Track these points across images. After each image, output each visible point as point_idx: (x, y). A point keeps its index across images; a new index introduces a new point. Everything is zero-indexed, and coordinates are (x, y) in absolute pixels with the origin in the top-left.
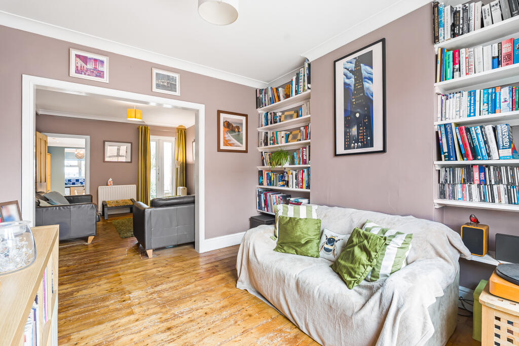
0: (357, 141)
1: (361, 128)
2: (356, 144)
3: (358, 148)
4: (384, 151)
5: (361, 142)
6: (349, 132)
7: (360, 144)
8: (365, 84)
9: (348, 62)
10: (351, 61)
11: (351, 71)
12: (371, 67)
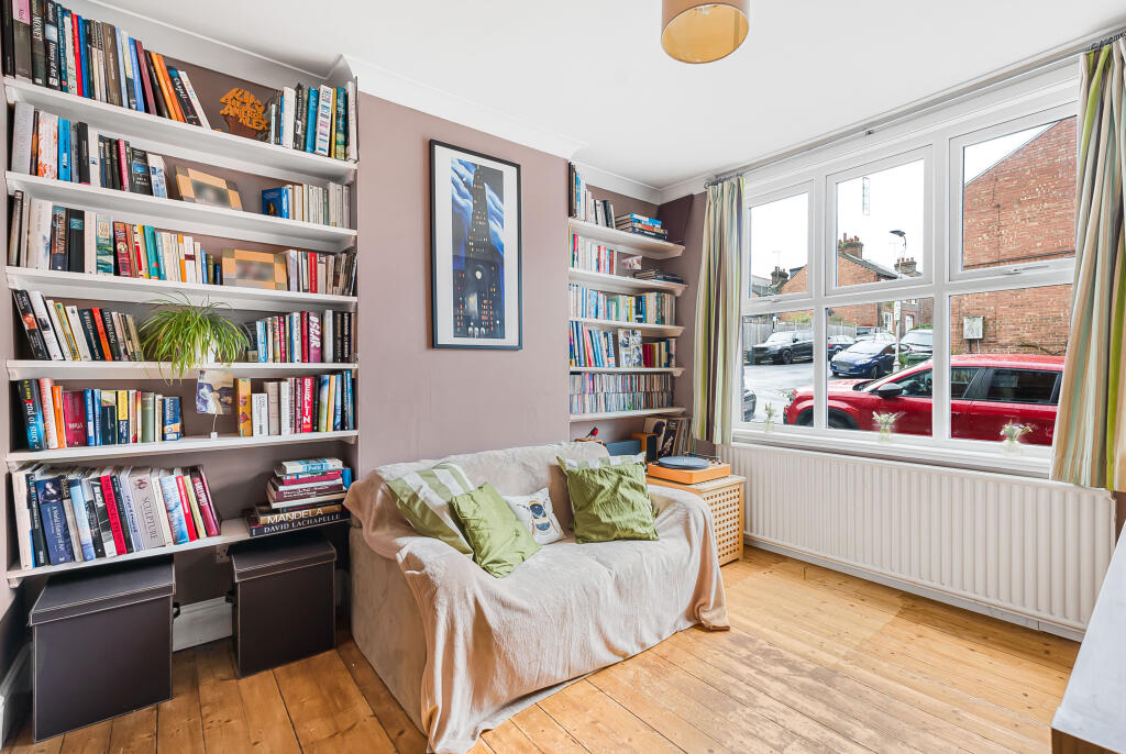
0: (479, 324)
1: (485, 301)
2: (477, 329)
3: (479, 337)
4: (520, 346)
5: (486, 327)
6: (464, 303)
7: (483, 329)
8: (492, 224)
9: (460, 162)
10: (466, 165)
11: (467, 184)
12: (502, 200)
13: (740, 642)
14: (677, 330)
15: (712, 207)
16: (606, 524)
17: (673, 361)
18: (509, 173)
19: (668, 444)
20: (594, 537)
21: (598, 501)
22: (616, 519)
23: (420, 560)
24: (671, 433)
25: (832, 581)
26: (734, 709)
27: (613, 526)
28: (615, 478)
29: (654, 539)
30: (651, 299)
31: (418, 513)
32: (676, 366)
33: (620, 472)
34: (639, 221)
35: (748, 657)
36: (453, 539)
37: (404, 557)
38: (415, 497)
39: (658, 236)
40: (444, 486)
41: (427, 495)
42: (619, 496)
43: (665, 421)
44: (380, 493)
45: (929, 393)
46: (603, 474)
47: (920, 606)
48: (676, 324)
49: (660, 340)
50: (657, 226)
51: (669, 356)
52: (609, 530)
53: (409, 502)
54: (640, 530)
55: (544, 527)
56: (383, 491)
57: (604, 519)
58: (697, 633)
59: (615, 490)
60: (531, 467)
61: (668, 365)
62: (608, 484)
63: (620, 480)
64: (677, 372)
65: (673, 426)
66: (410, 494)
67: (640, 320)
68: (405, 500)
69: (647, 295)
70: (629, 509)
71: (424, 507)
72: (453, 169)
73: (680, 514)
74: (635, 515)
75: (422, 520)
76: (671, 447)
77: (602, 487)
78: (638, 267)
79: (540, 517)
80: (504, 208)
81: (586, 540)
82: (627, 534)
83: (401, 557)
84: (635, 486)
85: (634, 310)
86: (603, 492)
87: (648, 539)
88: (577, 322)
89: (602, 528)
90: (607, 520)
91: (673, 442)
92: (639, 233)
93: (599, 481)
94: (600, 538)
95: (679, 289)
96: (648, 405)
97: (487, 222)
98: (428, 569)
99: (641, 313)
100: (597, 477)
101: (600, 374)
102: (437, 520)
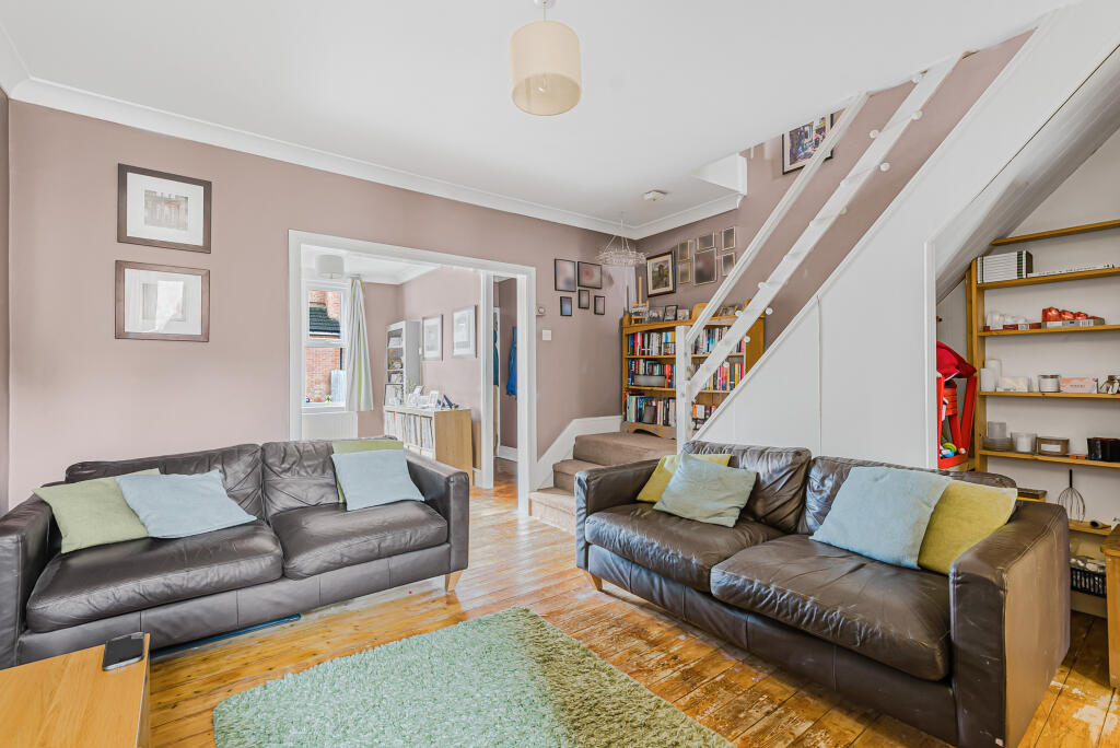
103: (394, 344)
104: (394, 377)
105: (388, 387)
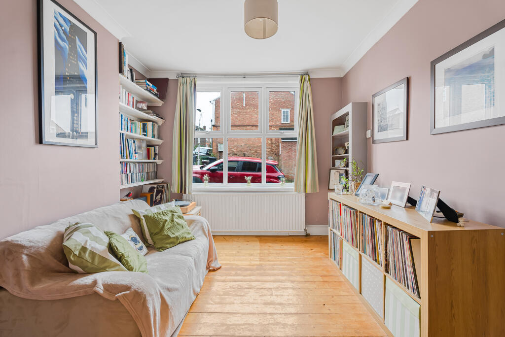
1: (76, 115)
3: (73, 138)
4: (96, 146)
7: (75, 133)
8: (80, 64)
9: (60, 14)
10: (65, 19)
11: (64, 31)
12: (86, 52)
13: (226, 269)
14: (160, 142)
15: (181, 87)
16: (174, 238)
17: (157, 157)
18: (90, 36)
19: (159, 197)
20: (168, 246)
21: (166, 227)
22: (177, 234)
23: (122, 285)
24: (159, 192)
25: (236, 239)
26: (250, 292)
27: (177, 238)
28: (170, 215)
29: (194, 239)
30: (149, 125)
31: (89, 259)
32: (159, 159)
33: (172, 212)
34: (149, 85)
35: (236, 273)
36: (117, 268)
37: (102, 288)
38: (84, 249)
39: (155, 95)
40: (97, 237)
41: (93, 245)
42: (176, 223)
43: (156, 186)
44: (24, 257)
45: (222, 170)
46: (164, 213)
47: (263, 238)
48: (159, 139)
49: (152, 146)
50: (155, 90)
51: (156, 154)
52: (175, 240)
53: (80, 253)
54: (188, 236)
55: (141, 249)
56: (27, 255)
57: (172, 236)
58: (212, 273)
59: (172, 221)
60: (119, 218)
61: (154, 159)
62: (168, 218)
63: (173, 215)
64: (159, 162)
65: (160, 188)
66: (79, 248)
67: (145, 135)
68: (77, 253)
69: (148, 123)
70: (181, 228)
71: (93, 254)
72: (55, 17)
73: (199, 225)
74: (184, 230)
75: (93, 263)
76: (161, 198)
77: (166, 221)
78: (146, 108)
79: (138, 243)
80: (87, 56)
81: (164, 249)
82: (183, 240)
83: (100, 289)
84: (180, 217)
85: (142, 130)
86: (167, 223)
87: (192, 240)
88: (123, 134)
89: (171, 240)
90: (174, 236)
91: (161, 196)
92: (149, 91)
93: (164, 218)
94: (172, 245)
95: (160, 122)
96: (148, 179)
97: (77, 61)
98: (134, 288)
99: (145, 132)
100: (162, 215)
101: (130, 163)
102: (104, 260)
103: (339, 131)
104: (337, 162)
105: (332, 171)
